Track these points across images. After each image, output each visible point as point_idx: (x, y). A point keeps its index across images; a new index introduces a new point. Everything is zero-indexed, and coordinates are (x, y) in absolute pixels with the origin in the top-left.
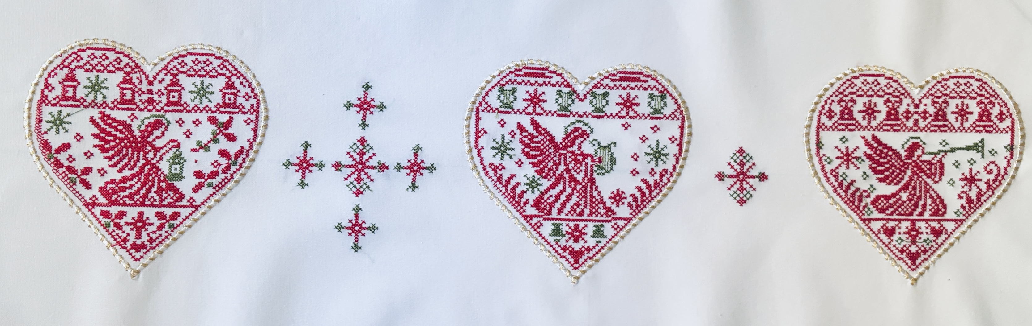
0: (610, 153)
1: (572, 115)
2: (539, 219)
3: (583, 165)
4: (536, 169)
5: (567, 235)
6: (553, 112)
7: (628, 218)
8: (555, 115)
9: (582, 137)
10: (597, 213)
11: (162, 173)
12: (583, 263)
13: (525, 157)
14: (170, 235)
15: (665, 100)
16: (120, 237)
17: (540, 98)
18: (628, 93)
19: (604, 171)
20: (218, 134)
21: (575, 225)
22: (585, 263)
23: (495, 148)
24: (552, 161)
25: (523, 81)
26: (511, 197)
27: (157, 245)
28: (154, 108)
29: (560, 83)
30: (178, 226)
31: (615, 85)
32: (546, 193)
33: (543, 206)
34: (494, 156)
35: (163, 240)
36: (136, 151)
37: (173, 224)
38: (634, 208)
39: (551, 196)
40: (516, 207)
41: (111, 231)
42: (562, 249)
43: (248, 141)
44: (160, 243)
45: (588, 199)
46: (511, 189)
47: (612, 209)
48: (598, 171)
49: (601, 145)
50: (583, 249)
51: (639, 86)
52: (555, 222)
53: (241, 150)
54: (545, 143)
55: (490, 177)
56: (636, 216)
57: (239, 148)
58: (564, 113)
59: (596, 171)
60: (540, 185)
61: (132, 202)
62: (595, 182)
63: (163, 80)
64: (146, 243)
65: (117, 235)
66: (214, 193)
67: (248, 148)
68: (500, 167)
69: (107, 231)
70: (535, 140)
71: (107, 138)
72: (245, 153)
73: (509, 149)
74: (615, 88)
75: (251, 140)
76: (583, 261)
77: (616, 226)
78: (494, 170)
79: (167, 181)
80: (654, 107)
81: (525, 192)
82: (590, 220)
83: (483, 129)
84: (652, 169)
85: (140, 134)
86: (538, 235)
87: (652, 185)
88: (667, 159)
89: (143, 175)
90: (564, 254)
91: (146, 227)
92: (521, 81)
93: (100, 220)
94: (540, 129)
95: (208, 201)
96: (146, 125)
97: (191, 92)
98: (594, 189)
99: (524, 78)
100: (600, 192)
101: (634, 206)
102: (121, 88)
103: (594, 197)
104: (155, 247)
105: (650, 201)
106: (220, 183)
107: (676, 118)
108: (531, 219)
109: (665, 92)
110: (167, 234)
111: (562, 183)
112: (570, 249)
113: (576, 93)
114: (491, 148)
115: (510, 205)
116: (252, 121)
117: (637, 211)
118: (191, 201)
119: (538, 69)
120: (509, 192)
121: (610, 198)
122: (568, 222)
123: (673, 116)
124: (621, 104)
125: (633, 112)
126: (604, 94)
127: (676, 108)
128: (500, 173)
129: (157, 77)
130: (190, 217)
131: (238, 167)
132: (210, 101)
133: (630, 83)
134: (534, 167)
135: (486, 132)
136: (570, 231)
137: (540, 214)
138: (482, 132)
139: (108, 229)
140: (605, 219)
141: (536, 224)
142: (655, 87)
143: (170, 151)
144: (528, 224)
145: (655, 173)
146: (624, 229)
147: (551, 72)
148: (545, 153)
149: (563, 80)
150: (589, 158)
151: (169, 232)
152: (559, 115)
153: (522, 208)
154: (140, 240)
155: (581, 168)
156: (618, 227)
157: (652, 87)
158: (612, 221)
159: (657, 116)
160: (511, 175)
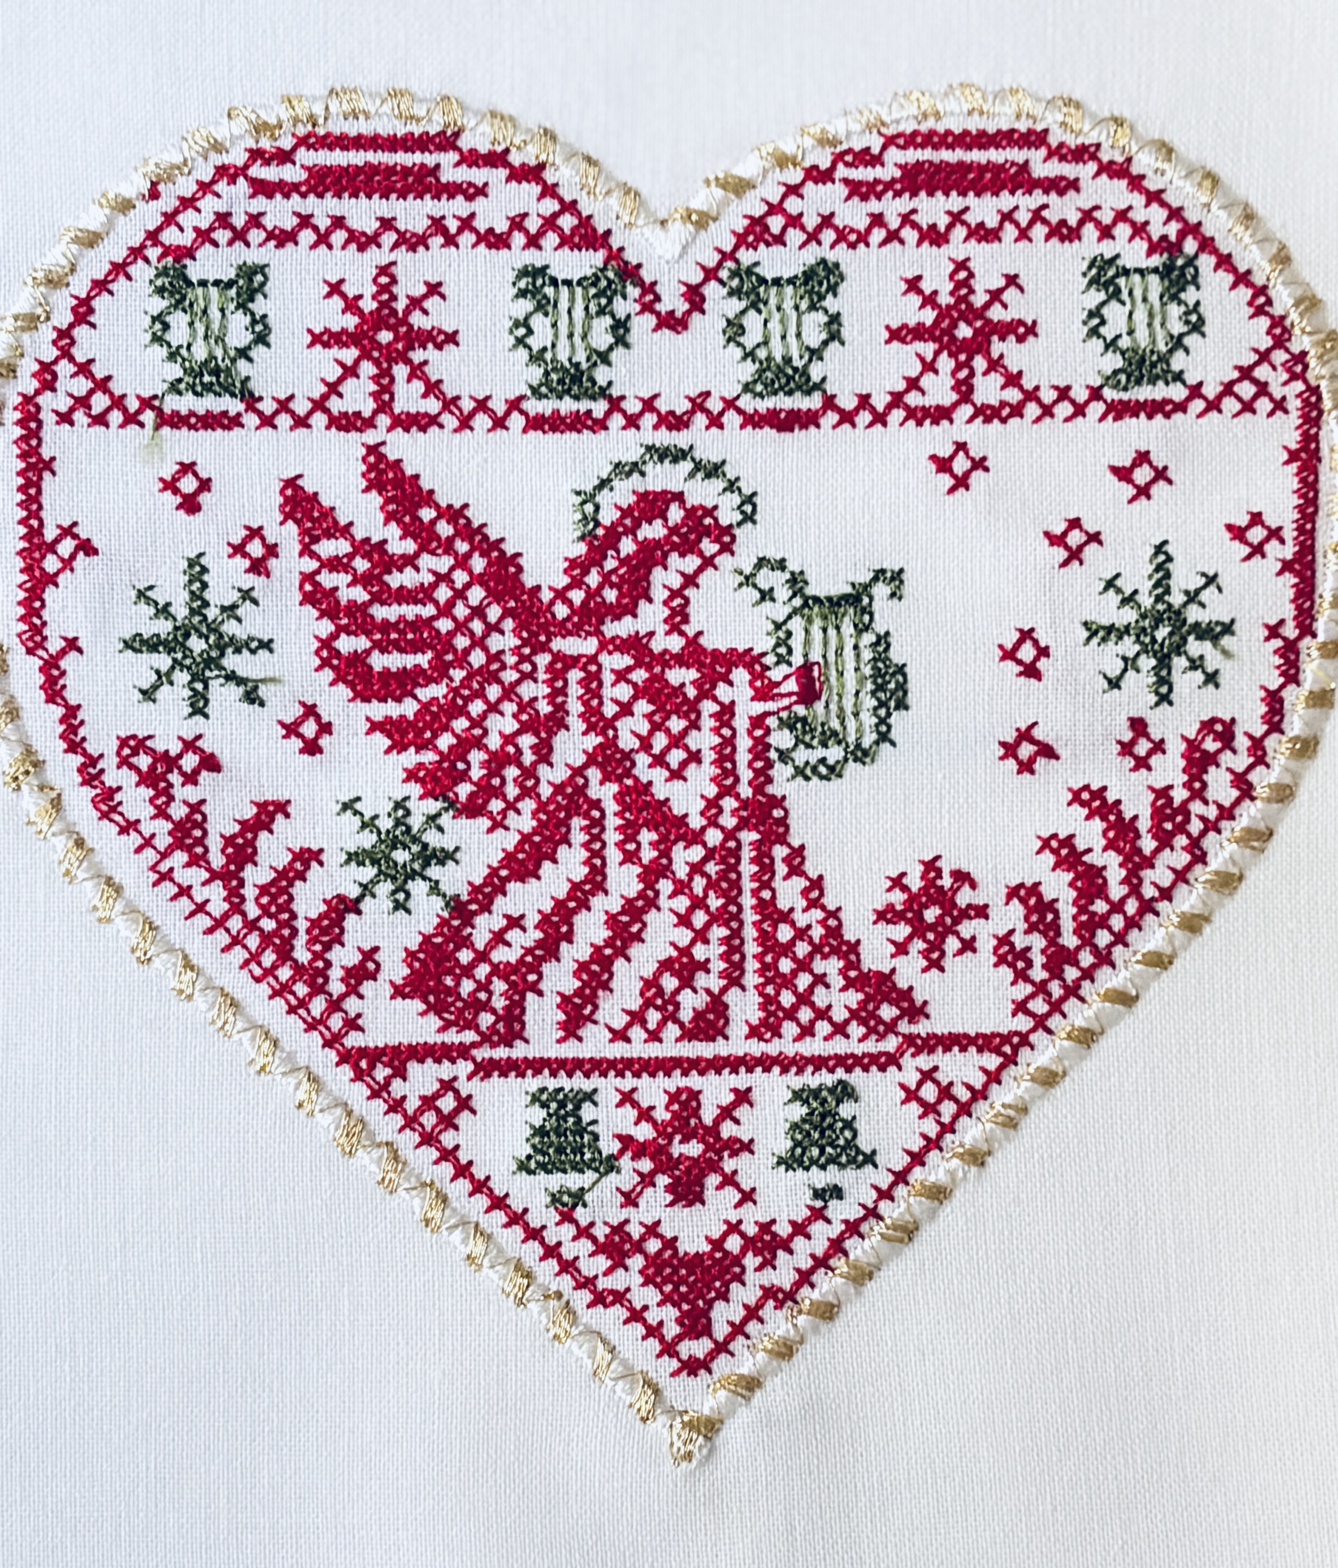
0: (868, 638)
1: (617, 420)
2: (446, 1070)
3: (708, 723)
4: (410, 758)
5: (626, 1162)
6: (499, 407)
7: (1006, 1038)
8: (516, 421)
9: (687, 548)
10: (805, 1014)
12: (738, 1330)
13: (343, 691)
15: (1190, 295)
17: (417, 320)
18: (962, 265)
19: (834, 754)
21: (673, 1097)
22: (752, 1327)
23: (153, 645)
25: (305, 221)
26: (266, 939)
29: (533, 225)
31: (877, 220)
32: (486, 907)
38: (1038, 974)
39: (515, 922)
40: (303, 1003)
42: (600, 1249)
45: (750, 933)
46: (264, 890)
47: (902, 983)
48: (802, 756)
49: (810, 591)
50: (734, 1244)
51: (1023, 217)
52: (552, 1084)
54: (460, 594)
55: (128, 827)
56: (1054, 1022)
58: (567, 406)
59: (784, 756)
60: (445, 857)
62: (783, 822)
68: (190, 762)
70: (395, 580)
73: (239, 646)
74: (878, 235)
76: (737, 1314)
77: (929, 1092)
78: (147, 779)
80: (1125, 342)
81: (353, 906)
82: (766, 1063)
83: (68, 532)
84: (1139, 726)
86: (447, 1169)
87: (1144, 824)
88: (1227, 655)
90: (618, 1282)
92: (289, 223)
94: (427, 514)
98: (781, 869)
99: (310, 205)
100: (817, 883)
101: (1038, 960)
103: (786, 917)
105: (1133, 923)
107: (1264, 405)
108: (401, 1073)
109: (1190, 246)
111: (578, 837)
112: (653, 1246)
113: (639, 283)
114: (128, 645)
115: (264, 989)
117: (1056, 990)
119: (393, 144)
120: (253, 911)
121: (886, 915)
122: (628, 1082)
123: (1246, 390)
124: (919, 333)
125: (996, 379)
126: (809, 275)
127: (1267, 342)
128: (191, 794)
133: (971, 199)
134: (398, 746)
135: (87, 548)
136: (644, 1132)
137: (452, 1037)
138: (66, 548)
140: (859, 1049)
141: (428, 1102)
142: (1122, 216)
144: (379, 1105)
145: (1158, 747)
146: (981, 1107)
147: (473, 159)
149: (550, 206)
150: (740, 675)
152: (536, 423)
153: (335, 1005)
155: (694, 740)
156: (946, 1092)
157: (1106, 216)
158: (907, 1060)
159: (1144, 393)
160: (262, 806)
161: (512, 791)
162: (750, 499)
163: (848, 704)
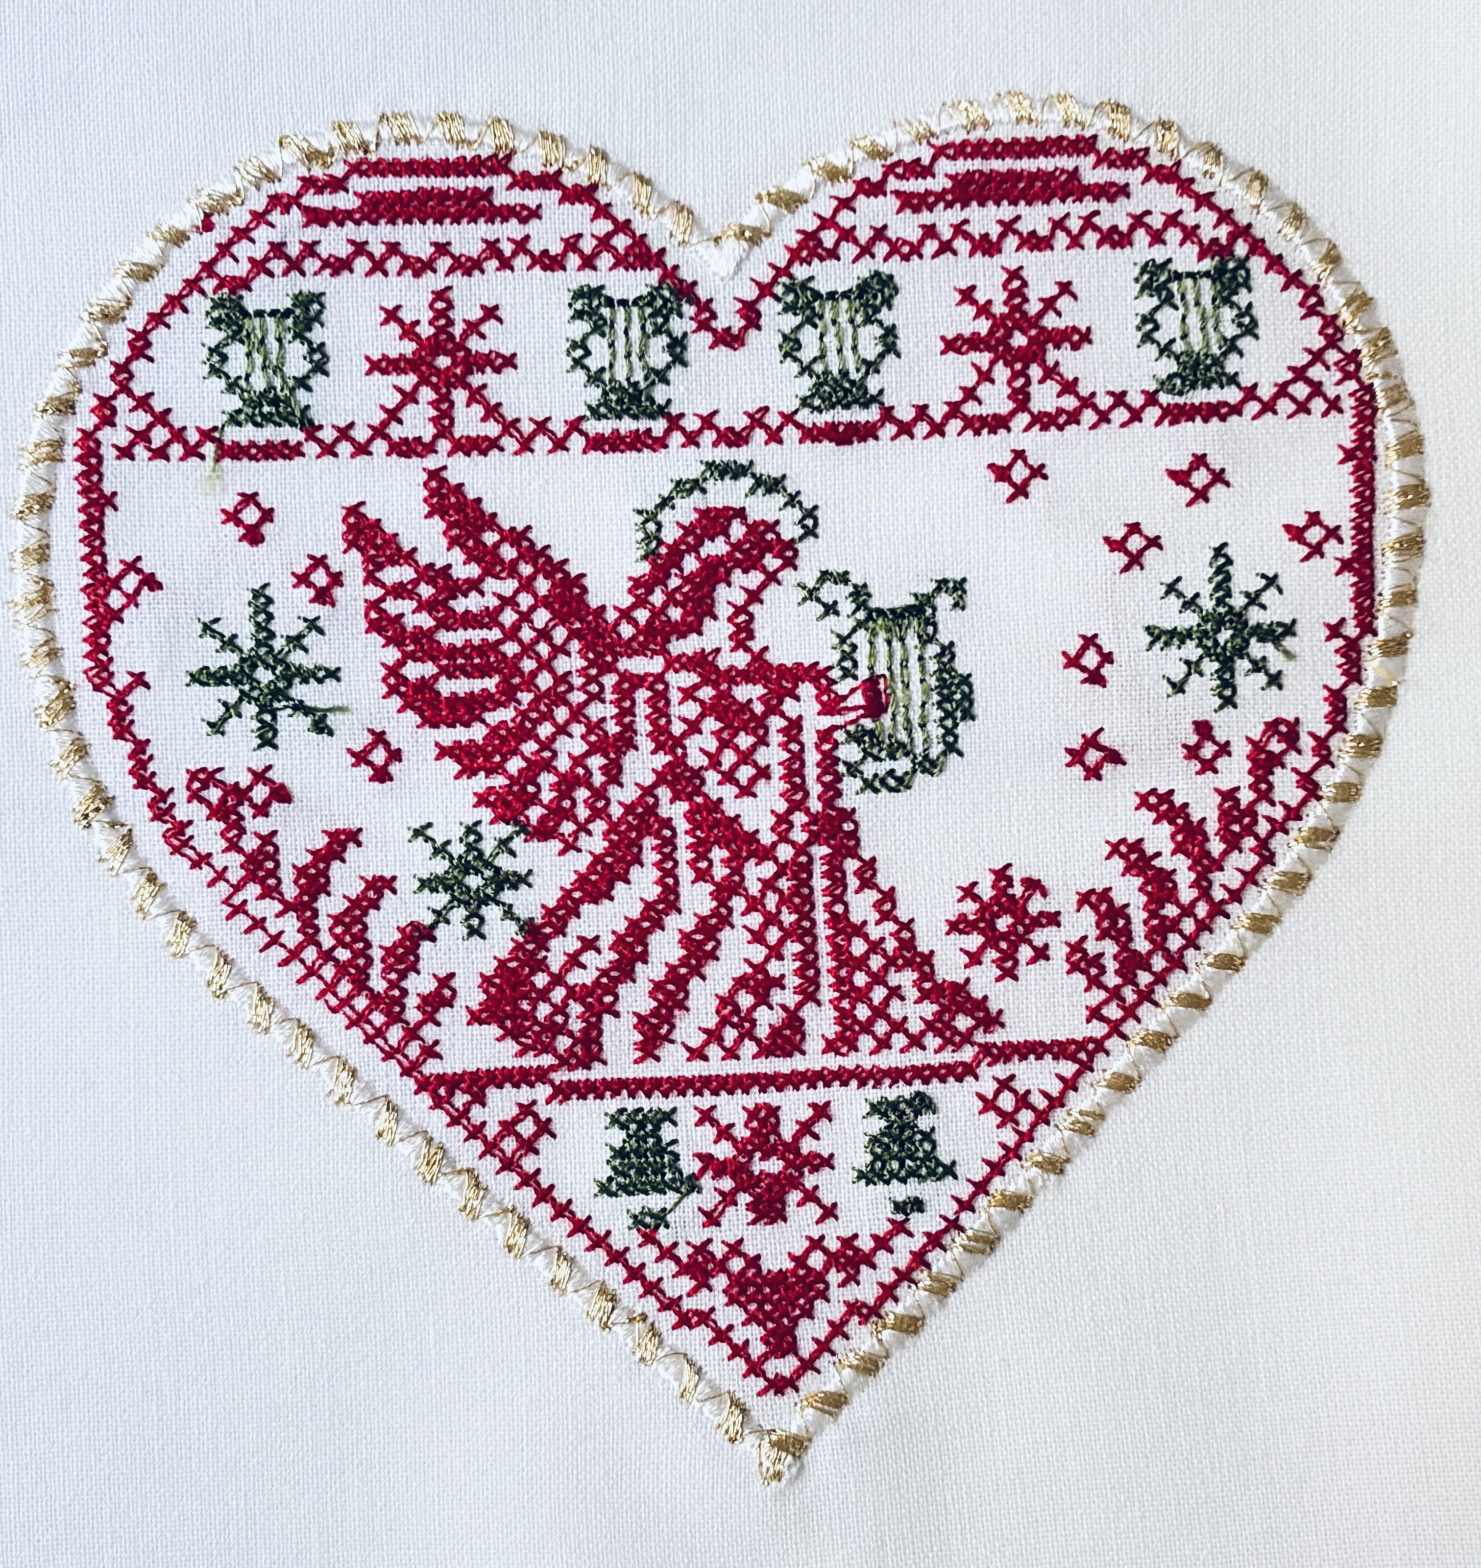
0: (933, 649)
1: (677, 438)
2: (525, 1094)
4: (480, 782)
5: (707, 1181)
6: (558, 428)
7: (1081, 1045)
8: (577, 442)
9: (750, 564)
12: (823, 1347)
13: (411, 718)
15: (1242, 298)
17: (475, 344)
18: (1015, 274)
19: (903, 765)
21: (752, 1114)
22: (838, 1344)
23: (220, 677)
24: (578, 729)
25: (360, 248)
26: (342, 969)
29: (587, 245)
31: (930, 231)
32: (560, 931)
33: (543, 1010)
34: (217, 727)
38: (1111, 980)
39: (590, 944)
40: (380, 1032)
42: (683, 1270)
45: (824, 947)
46: (337, 920)
47: (977, 992)
48: (870, 768)
49: (874, 603)
50: (816, 1260)
51: (1074, 225)
52: (630, 1105)
55: (201, 861)
56: (1129, 1027)
58: (626, 425)
59: (853, 769)
60: (518, 880)
62: (854, 835)
68: (260, 793)
73: (306, 675)
74: (931, 246)
76: (822, 1331)
77: (1006, 1101)
78: (218, 812)
80: (1179, 347)
81: (427, 933)
82: (843, 1077)
83: (131, 566)
84: (1204, 729)
86: (529, 1194)
87: (1212, 827)
88: (1289, 655)
90: (702, 1301)
92: (344, 251)
94: (490, 538)
98: (853, 882)
99: (365, 232)
100: (889, 896)
101: (1111, 965)
105: (1204, 926)
107: (1318, 405)
108: (480, 1099)
109: (1241, 248)
111: (650, 856)
112: (736, 1264)
113: (694, 300)
114: (195, 678)
115: (340, 1019)
117: (1130, 995)
119: (445, 168)
120: (327, 941)
121: (958, 926)
122: (707, 1100)
123: (1300, 390)
124: (974, 343)
125: (1052, 387)
126: (864, 288)
127: (1319, 342)
128: (262, 825)
133: (1022, 208)
134: (468, 771)
135: (151, 582)
136: (724, 1151)
137: (530, 1061)
138: (130, 582)
140: (935, 1060)
141: (508, 1127)
142: (1172, 220)
144: (459, 1132)
145: (1224, 749)
146: (1059, 1115)
147: (525, 181)
148: (529, 682)
149: (604, 226)
150: (806, 690)
152: (596, 443)
153: (412, 1033)
155: (763, 756)
156: (1023, 1101)
157: (1156, 221)
158: (984, 1070)
159: (1200, 396)
160: (334, 836)
161: (583, 813)
162: (811, 513)
163: (915, 716)
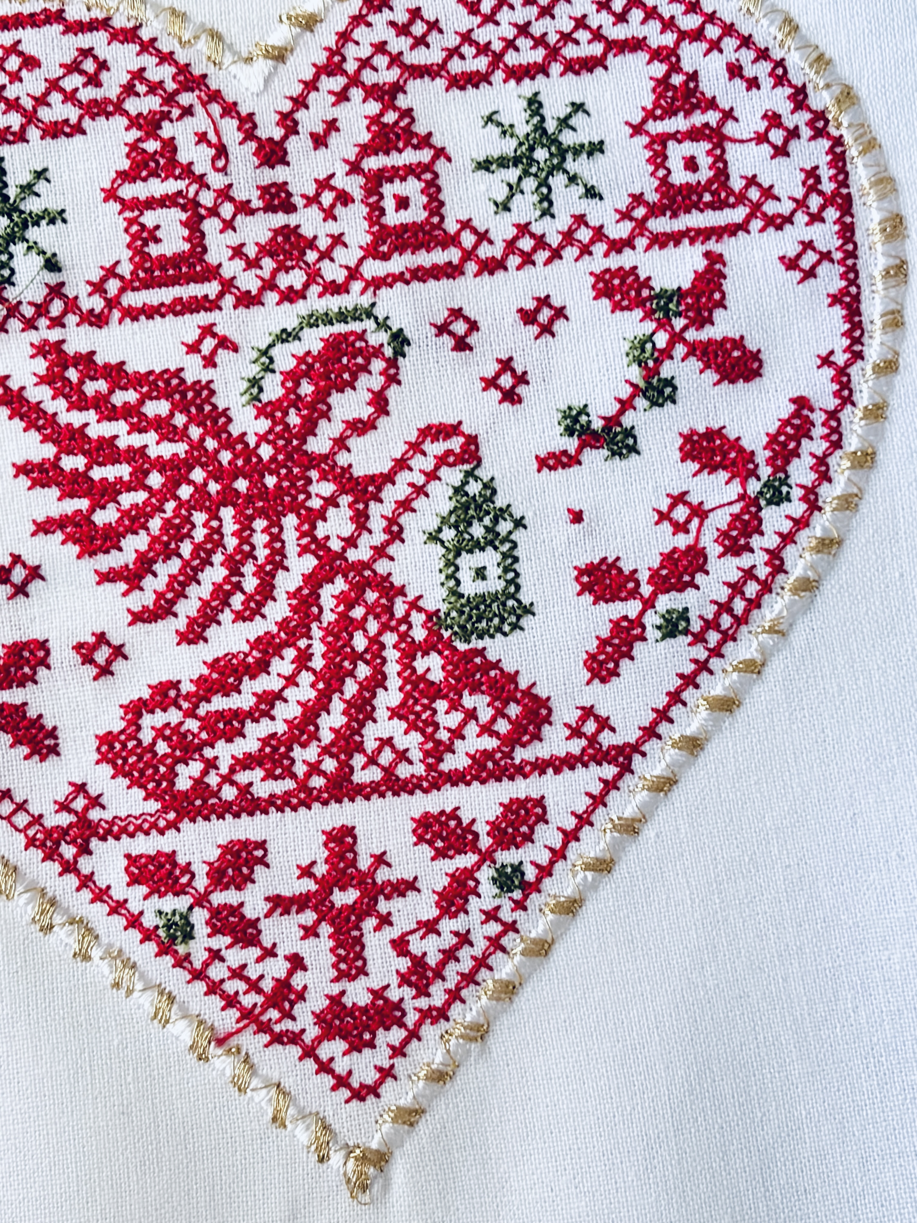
11: (414, 605)
14: (511, 927)
16: (254, 986)
20: (667, 353)
27: (454, 996)
28: (313, 276)
30: (545, 871)
35: (481, 963)
36: (261, 513)
37: (518, 869)
41: (199, 958)
43: (826, 361)
44: (469, 978)
53: (796, 414)
57: (787, 410)
61: (289, 784)
63: (332, 126)
64: (394, 995)
65: (238, 973)
66: (702, 666)
67: (832, 403)
69: (181, 962)
71: (97, 473)
72: (819, 431)
75: (840, 359)
79: (449, 644)
85: (264, 424)
89: (316, 632)
91: (383, 906)
93: (134, 907)
95: (676, 712)
96: (287, 375)
97: (485, 165)
102: (126, 205)
104: (448, 1004)
106: (725, 607)
110: (494, 928)
116: (826, 256)
118: (590, 727)
129: (300, 115)
130: (600, 816)
131: (797, 508)
132: (591, 193)
139: (181, 949)
143: (433, 487)
151: (506, 915)
154: (362, 982)
